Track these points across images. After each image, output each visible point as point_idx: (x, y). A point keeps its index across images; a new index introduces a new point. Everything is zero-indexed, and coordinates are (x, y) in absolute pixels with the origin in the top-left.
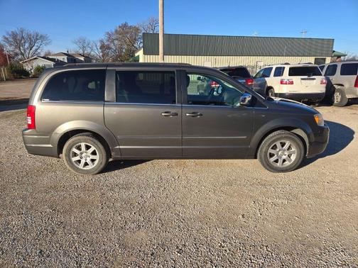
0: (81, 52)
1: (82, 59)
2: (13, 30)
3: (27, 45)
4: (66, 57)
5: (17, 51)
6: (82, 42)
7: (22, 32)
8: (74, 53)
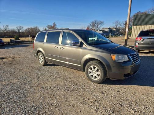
0: (115, 27)
1: (115, 30)
2: (93, 21)
3: (96, 26)
4: (108, 30)
5: (93, 28)
6: (117, 23)
7: (96, 21)
8: (112, 27)
